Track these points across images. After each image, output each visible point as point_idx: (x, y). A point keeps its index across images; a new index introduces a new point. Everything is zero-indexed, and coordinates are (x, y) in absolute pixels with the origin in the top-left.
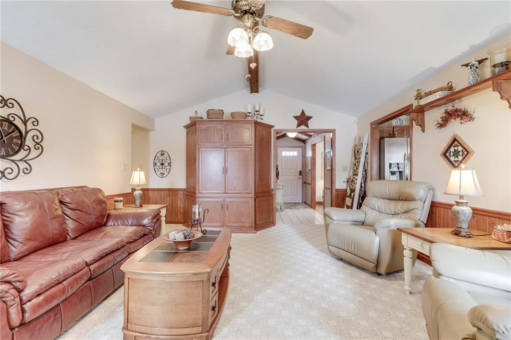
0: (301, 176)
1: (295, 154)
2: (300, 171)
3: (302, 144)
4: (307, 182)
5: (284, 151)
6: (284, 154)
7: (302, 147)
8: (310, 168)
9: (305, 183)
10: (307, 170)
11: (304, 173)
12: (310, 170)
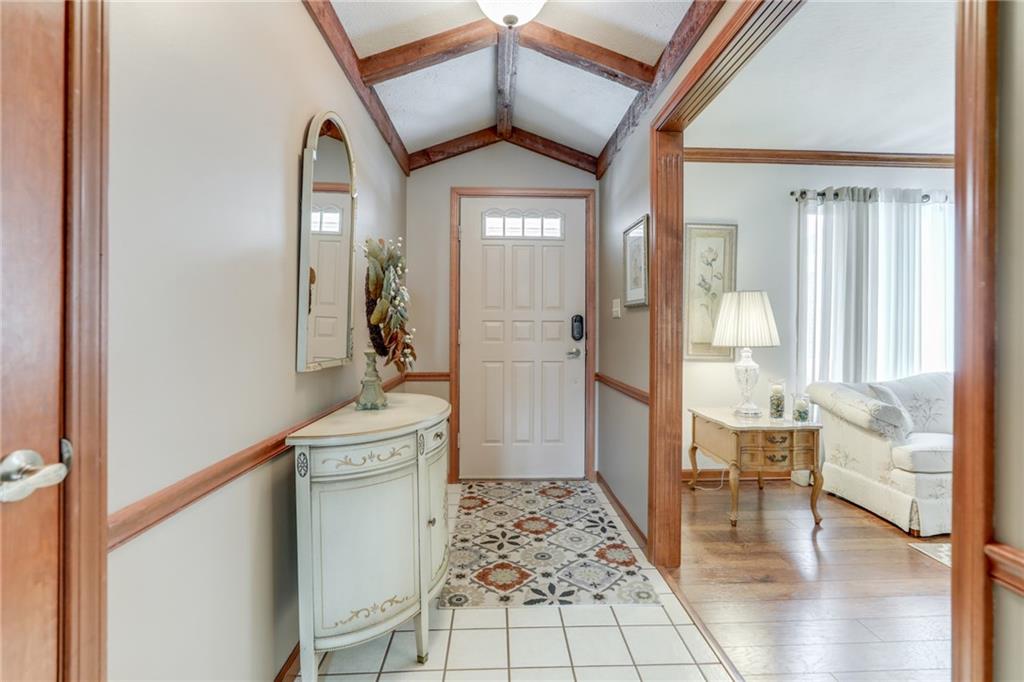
0: (581, 346)
1: (553, 227)
2: (578, 319)
3: (584, 180)
4: (614, 374)
5: (496, 213)
6: (494, 226)
7: (585, 195)
8: (638, 294)
9: (599, 378)
10: (617, 309)
11: (594, 325)
12: (632, 308)
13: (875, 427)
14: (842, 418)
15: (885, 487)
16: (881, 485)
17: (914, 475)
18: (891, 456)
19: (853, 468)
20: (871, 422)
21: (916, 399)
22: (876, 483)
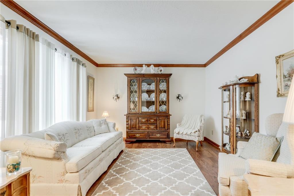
13: (57, 156)
14: (30, 156)
15: (62, 184)
16: (59, 185)
17: (78, 174)
18: (65, 168)
19: (40, 182)
20: (55, 154)
21: (59, 135)
22: (56, 185)
